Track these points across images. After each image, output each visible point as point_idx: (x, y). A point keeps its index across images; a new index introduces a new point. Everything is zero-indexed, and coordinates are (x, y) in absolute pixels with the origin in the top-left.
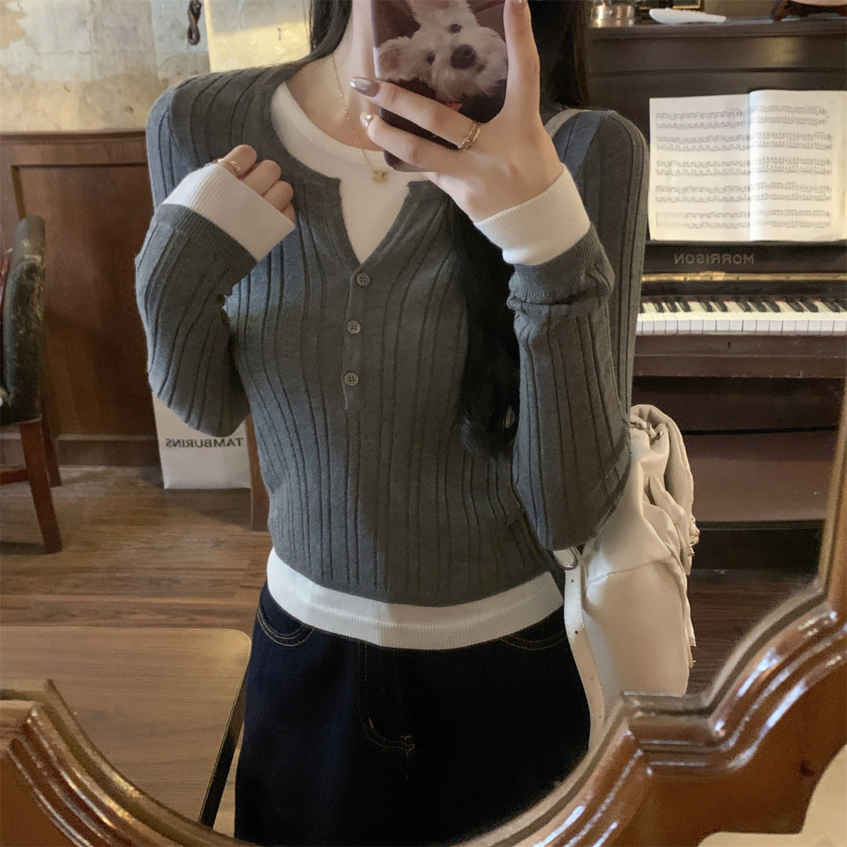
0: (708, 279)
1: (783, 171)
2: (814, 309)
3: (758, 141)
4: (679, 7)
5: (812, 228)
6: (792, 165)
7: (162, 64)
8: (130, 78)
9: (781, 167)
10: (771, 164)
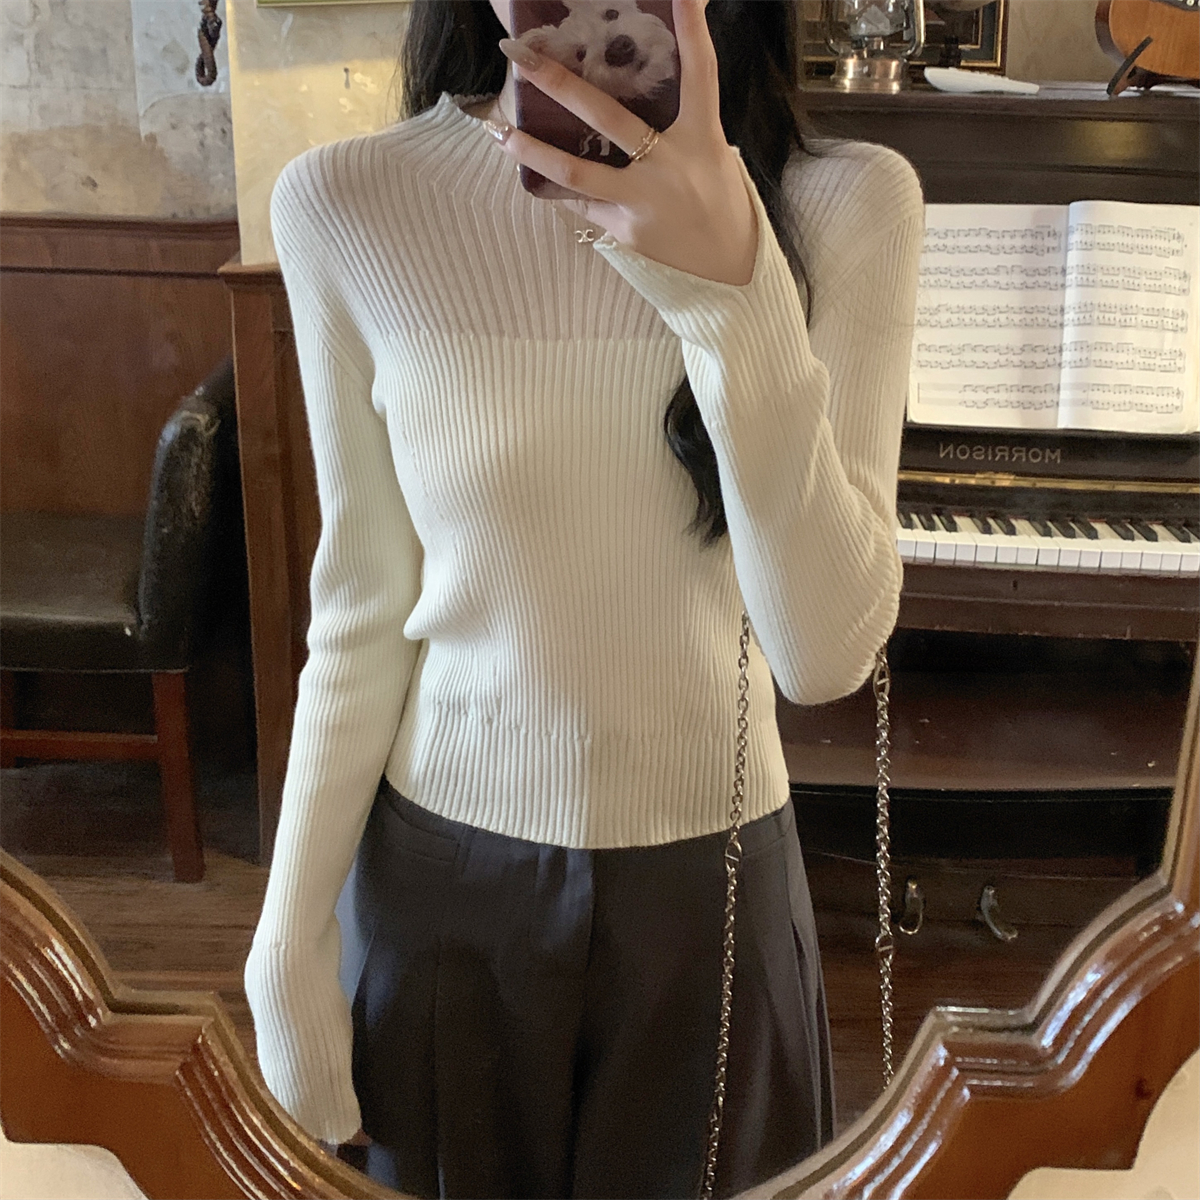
0: (988, 483)
1: (1114, 325)
2: (1151, 537)
3: (1079, 277)
4: (970, 64)
5: (1154, 413)
6: (1128, 317)
7: (146, 111)
8: (94, 132)
9: (1112, 319)
10: (1096, 314)
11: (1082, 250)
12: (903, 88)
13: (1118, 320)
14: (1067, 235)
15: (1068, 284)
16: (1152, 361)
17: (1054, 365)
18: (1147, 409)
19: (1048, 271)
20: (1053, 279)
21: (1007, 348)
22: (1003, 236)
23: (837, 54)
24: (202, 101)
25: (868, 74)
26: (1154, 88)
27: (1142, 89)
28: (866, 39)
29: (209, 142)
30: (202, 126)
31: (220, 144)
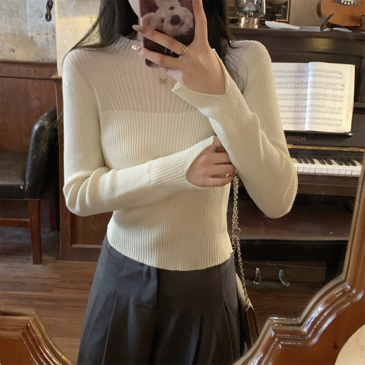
1: (321, 99)
2: (330, 163)
3: (311, 85)
4: (279, 20)
5: (333, 126)
6: (326, 97)
7: (30, 29)
8: (14, 35)
9: (321, 98)
10: (316, 96)
11: (312, 77)
12: (259, 27)
13: (323, 98)
14: (308, 72)
15: (308, 87)
16: (332, 111)
17: (304, 112)
18: (331, 125)
19: (302, 83)
20: (304, 85)
21: (290, 106)
22: (289, 72)
23: (239, 16)
24: (47, 26)
25: (248, 23)
26: (334, 29)
27: (330, 29)
28: (248, 12)
29: (49, 39)
30: (47, 34)
31: (52, 40)
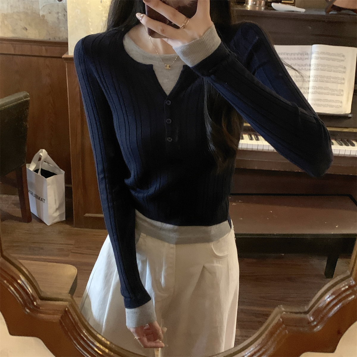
1: (324, 82)
3: (314, 67)
4: (285, 2)
5: (334, 108)
6: (328, 79)
7: (42, 8)
8: (26, 14)
10: (319, 78)
11: (315, 59)
12: (265, 9)
14: (311, 54)
15: (311, 69)
16: (334, 92)
18: (332, 106)
19: (306, 65)
20: (307, 68)
24: (58, 5)
25: (255, 4)
29: (60, 18)
30: (58, 13)
31: (63, 19)
